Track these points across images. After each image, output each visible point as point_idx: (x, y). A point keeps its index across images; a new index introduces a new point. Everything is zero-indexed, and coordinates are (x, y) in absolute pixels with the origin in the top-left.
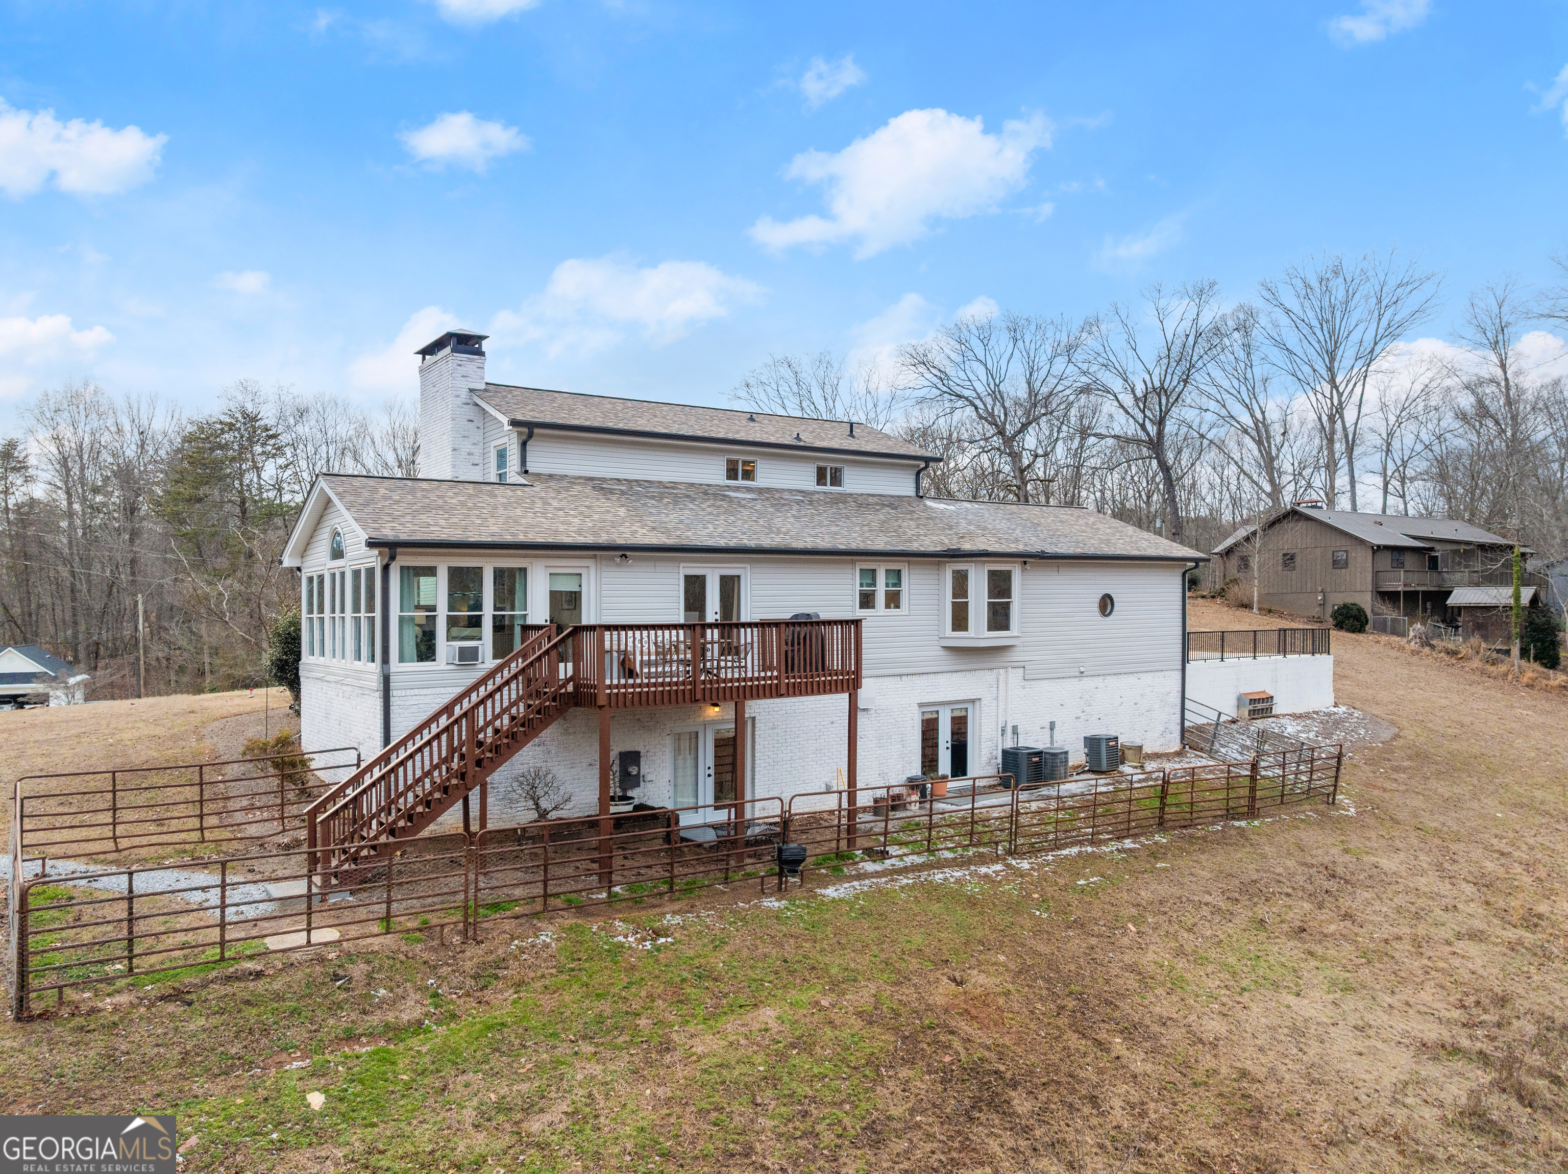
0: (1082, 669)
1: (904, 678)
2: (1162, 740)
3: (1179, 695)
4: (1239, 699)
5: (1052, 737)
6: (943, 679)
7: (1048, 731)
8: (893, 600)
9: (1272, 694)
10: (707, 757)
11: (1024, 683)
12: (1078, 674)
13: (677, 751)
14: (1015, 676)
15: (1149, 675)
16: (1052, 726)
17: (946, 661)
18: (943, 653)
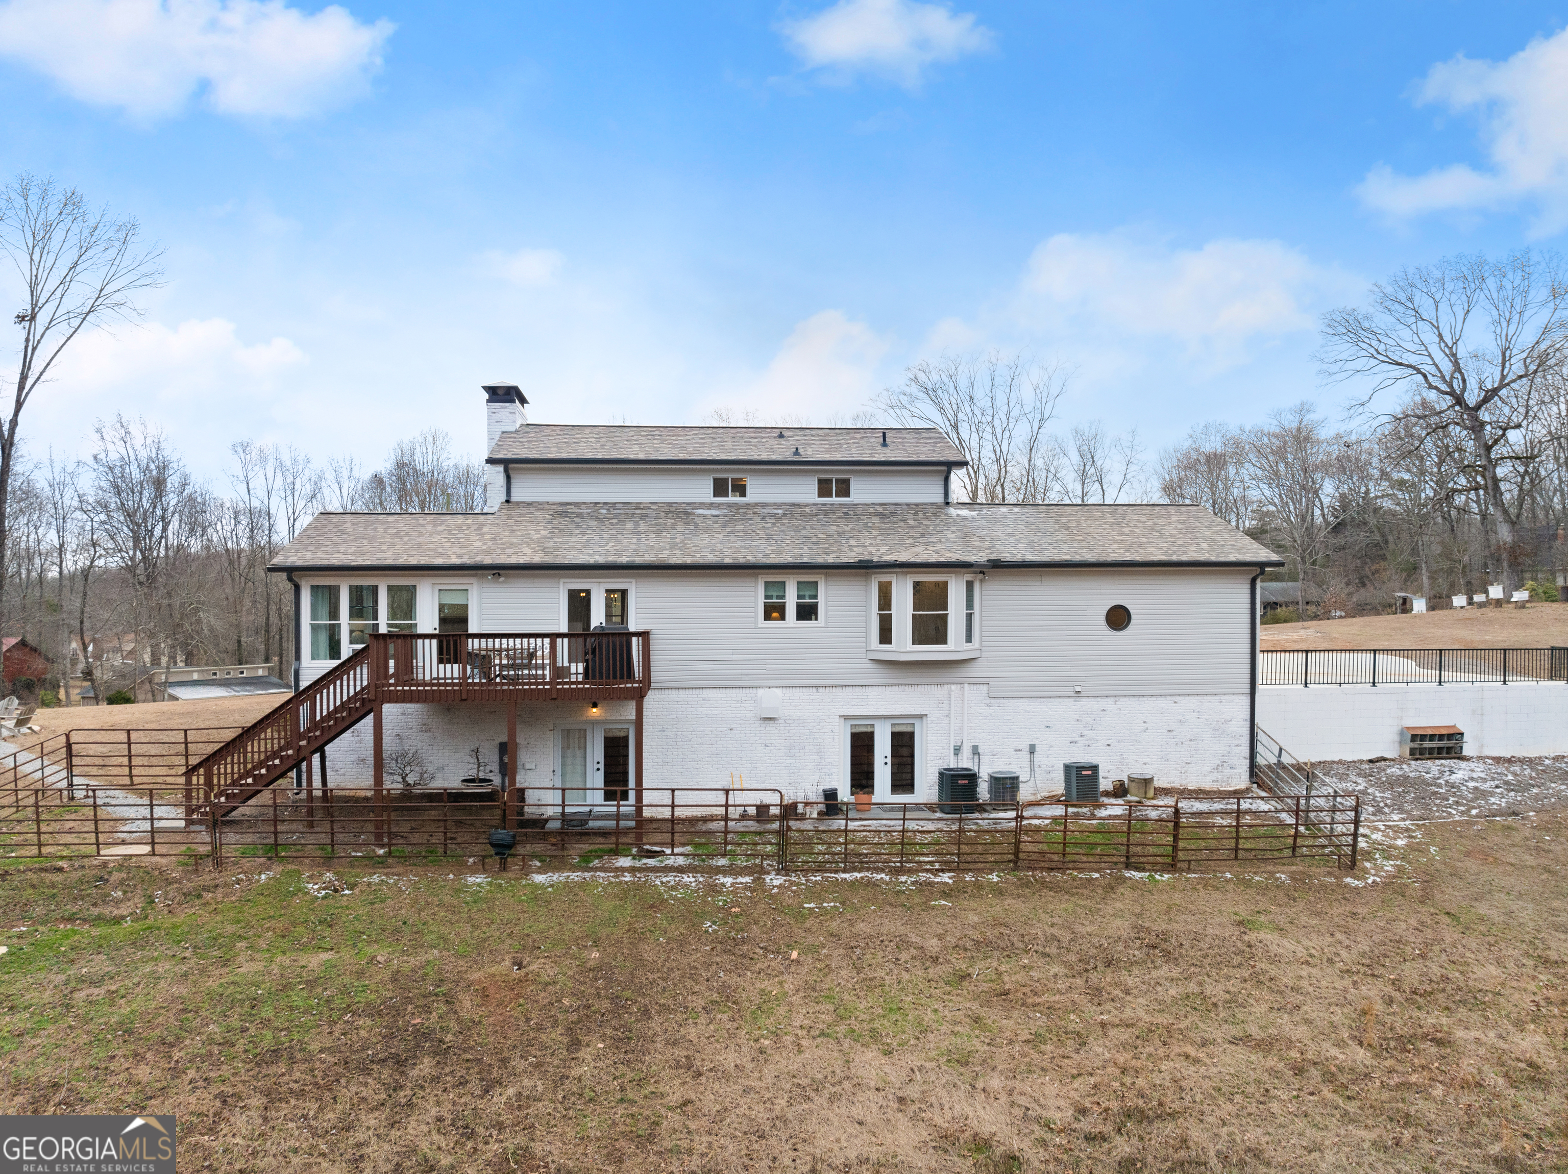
0: (1078, 689)
1: (820, 690)
2: (1216, 776)
3: (1248, 724)
4: (1402, 733)
5: (1031, 761)
6: (872, 692)
7: (1026, 756)
8: (807, 612)
9: (1462, 730)
10: (596, 753)
11: (988, 701)
12: (1072, 694)
13: (565, 748)
14: (973, 695)
15: (1194, 699)
16: (1032, 750)
17: (879, 675)
18: (871, 665)
